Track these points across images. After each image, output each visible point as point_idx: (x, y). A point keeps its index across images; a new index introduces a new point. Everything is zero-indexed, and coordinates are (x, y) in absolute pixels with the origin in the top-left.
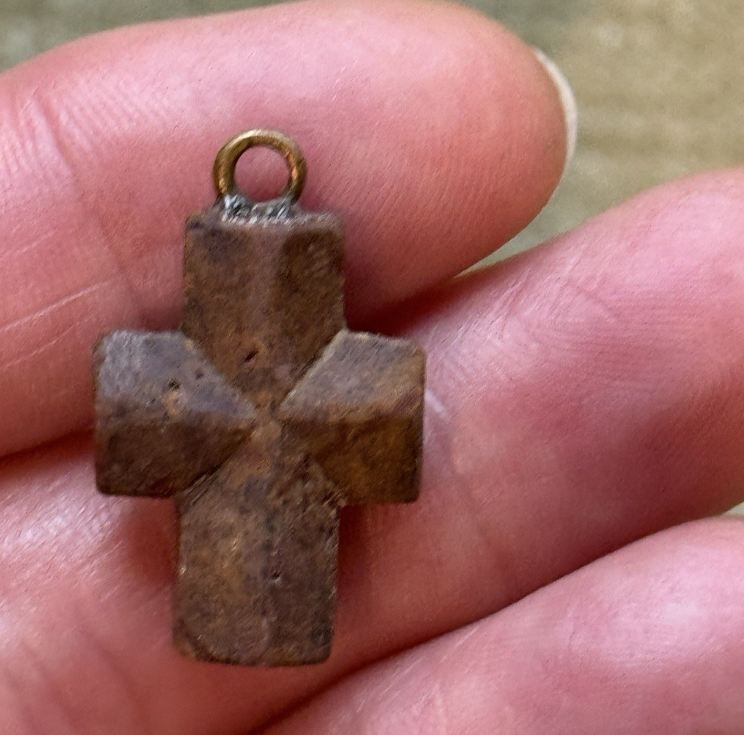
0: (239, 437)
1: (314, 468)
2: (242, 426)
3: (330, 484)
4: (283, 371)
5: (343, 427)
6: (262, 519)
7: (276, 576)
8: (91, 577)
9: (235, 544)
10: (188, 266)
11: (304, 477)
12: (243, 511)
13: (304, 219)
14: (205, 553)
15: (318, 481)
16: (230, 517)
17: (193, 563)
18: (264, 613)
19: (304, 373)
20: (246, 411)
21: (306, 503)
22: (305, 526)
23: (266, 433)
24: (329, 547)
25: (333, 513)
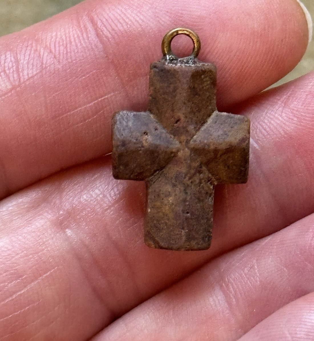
0: (173, 155)
1: (204, 168)
2: (174, 150)
3: (210, 175)
4: (191, 128)
5: (216, 151)
6: (182, 189)
7: (188, 213)
8: (110, 214)
9: (171, 199)
10: (152, 84)
11: (200, 172)
12: (174, 186)
13: (199, 65)
14: (158, 204)
15: (206, 174)
16: (169, 188)
17: (153, 207)
18: (183, 228)
19: (199, 128)
20: (175, 144)
21: (200, 183)
22: (200, 192)
23: (184, 153)
24: (210, 201)
25: (212, 187)
